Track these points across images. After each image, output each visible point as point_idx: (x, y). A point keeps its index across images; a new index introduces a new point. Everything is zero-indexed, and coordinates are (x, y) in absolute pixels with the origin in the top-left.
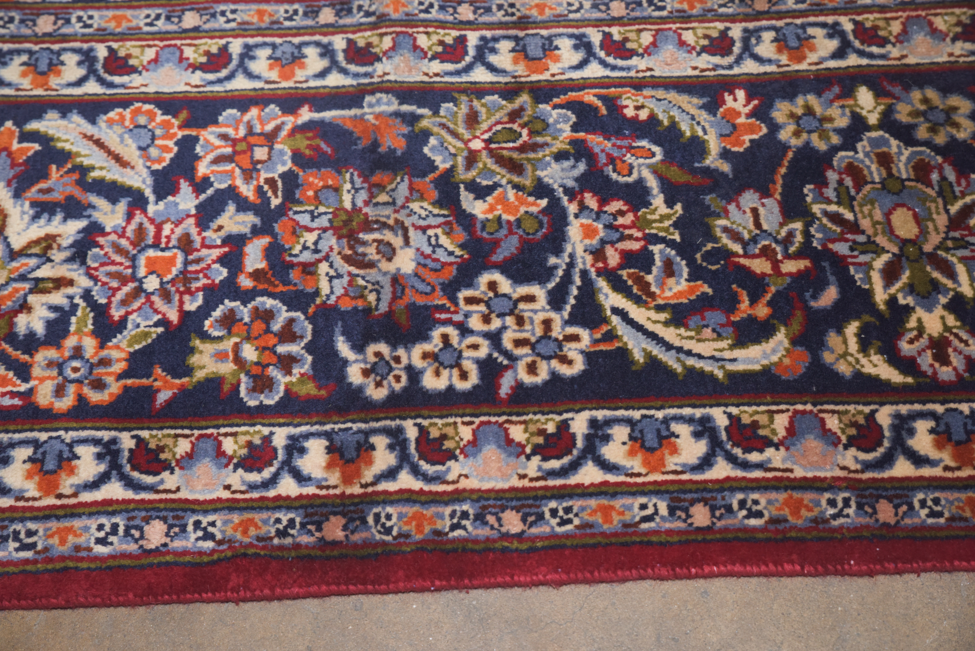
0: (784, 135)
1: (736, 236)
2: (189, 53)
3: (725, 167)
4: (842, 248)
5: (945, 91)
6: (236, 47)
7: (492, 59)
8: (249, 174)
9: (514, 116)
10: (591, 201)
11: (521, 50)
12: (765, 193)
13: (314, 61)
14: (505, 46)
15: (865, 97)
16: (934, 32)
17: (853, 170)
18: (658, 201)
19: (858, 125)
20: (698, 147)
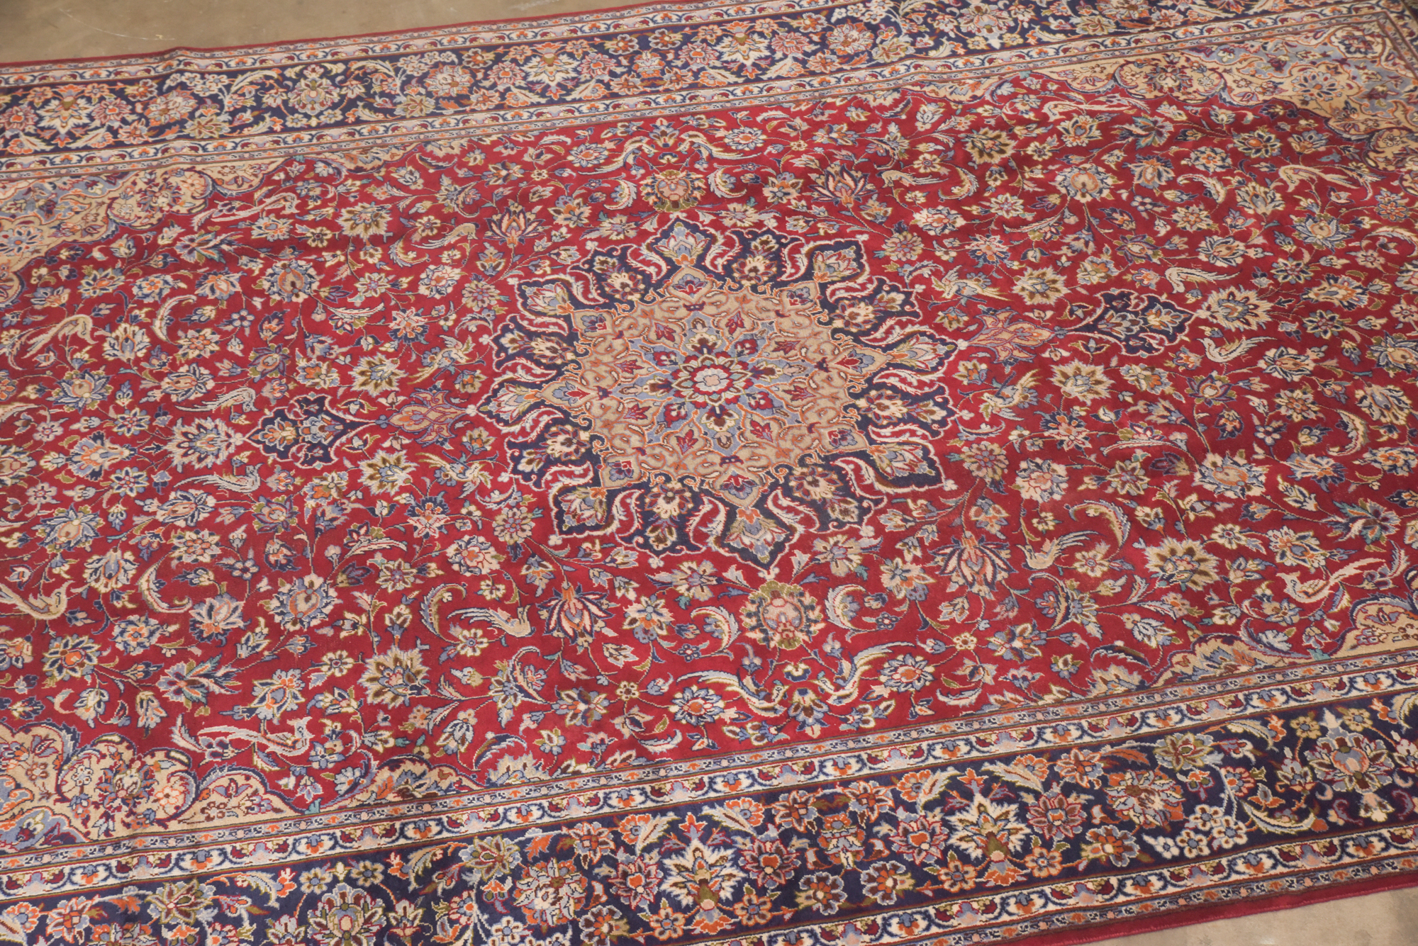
0: (303, 888)
1: (276, 936)
2: (45, 875)
3: (277, 905)
4: (319, 937)
5: (374, 862)
6: (67, 870)
7: (182, 864)
8: (70, 930)
9: (189, 890)
10: (218, 927)
11: (195, 859)
12: (292, 916)
13: (102, 873)
14: (188, 857)
15: (340, 866)
16: (375, 835)
17: (330, 902)
18: (246, 923)
19: (336, 880)
20: (267, 897)
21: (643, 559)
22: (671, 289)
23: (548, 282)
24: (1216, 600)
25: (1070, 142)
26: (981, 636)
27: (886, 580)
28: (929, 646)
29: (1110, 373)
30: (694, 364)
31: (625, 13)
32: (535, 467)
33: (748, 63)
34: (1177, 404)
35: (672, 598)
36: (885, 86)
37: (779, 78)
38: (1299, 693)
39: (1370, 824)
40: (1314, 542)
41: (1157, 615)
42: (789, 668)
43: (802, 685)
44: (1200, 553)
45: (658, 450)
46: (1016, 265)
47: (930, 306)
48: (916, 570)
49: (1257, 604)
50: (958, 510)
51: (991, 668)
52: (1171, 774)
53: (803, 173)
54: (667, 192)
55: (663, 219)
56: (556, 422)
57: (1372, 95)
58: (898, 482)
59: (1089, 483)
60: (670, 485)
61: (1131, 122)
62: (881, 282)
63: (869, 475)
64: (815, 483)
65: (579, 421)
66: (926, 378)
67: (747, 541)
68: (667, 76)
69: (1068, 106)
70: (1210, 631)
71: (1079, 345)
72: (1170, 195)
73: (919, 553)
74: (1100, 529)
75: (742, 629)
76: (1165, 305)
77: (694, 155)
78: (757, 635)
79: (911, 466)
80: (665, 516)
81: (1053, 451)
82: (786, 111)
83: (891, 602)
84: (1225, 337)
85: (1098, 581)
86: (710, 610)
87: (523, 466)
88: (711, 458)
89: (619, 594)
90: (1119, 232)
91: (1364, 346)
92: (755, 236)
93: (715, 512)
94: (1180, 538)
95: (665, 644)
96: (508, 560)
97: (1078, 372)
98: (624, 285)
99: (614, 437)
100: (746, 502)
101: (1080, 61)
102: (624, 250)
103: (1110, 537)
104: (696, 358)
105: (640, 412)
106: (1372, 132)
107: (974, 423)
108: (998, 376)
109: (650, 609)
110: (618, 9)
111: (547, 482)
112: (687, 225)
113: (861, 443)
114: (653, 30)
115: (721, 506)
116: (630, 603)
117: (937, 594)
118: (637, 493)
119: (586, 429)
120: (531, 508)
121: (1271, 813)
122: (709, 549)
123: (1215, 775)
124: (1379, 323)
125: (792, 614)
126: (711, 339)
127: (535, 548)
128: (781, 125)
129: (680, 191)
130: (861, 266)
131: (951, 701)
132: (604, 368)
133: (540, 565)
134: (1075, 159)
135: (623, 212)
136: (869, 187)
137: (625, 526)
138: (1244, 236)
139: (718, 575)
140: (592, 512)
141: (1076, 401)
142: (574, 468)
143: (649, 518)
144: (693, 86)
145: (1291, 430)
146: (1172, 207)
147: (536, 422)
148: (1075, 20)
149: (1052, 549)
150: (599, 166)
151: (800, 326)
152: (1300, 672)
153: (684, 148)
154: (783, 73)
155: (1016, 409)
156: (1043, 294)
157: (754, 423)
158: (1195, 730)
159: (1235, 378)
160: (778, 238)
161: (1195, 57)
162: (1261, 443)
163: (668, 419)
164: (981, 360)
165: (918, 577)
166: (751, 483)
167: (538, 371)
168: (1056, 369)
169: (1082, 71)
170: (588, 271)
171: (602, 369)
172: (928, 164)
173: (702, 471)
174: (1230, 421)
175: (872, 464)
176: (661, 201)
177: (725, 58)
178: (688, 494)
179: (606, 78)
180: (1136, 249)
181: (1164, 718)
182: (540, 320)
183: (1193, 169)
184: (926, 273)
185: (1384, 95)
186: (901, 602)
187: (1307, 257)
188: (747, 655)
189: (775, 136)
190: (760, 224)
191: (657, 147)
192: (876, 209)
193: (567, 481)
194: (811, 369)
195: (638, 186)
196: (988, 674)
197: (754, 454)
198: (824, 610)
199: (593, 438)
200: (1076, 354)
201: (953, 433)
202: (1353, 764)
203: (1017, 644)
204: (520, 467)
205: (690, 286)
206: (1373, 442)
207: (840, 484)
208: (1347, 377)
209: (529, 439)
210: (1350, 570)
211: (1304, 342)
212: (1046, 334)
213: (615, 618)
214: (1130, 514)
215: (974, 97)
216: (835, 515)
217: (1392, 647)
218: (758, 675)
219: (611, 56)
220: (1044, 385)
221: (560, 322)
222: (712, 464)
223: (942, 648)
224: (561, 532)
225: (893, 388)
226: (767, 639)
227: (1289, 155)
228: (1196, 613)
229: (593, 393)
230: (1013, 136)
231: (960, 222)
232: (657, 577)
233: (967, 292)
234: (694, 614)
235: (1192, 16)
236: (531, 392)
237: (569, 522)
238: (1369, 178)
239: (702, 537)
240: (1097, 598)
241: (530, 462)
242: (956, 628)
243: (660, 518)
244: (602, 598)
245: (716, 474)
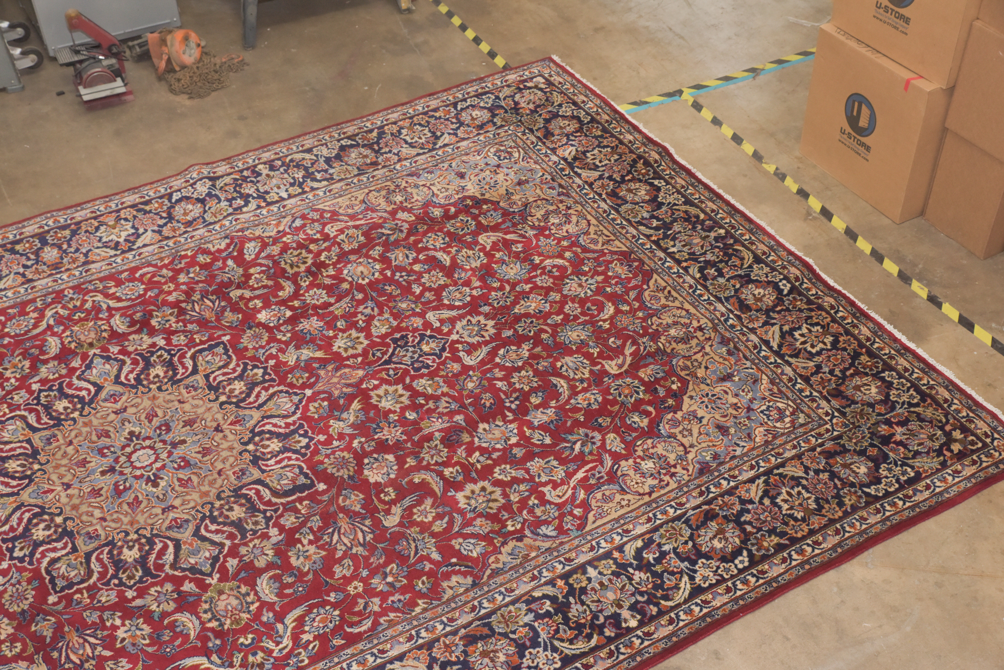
21: (121, 595)
22: (100, 402)
23: (8, 419)
24: (506, 516)
25: (347, 248)
26: (365, 581)
27: (294, 561)
28: (332, 597)
29: (407, 388)
30: (128, 450)
31: (25, 223)
32: (26, 551)
33: (121, 240)
34: (453, 397)
35: (148, 616)
36: (218, 236)
37: (145, 246)
38: (569, 560)
39: (629, 630)
40: (555, 463)
41: (472, 536)
42: (242, 640)
43: (253, 649)
44: (490, 488)
45: (115, 516)
46: (331, 333)
47: (281, 373)
48: (312, 549)
49: (531, 511)
50: (331, 501)
51: (377, 600)
52: (505, 635)
53: (176, 304)
54: (83, 338)
55: (84, 357)
56: (35, 515)
57: (520, 183)
58: (287, 494)
59: (411, 462)
60: (129, 538)
61: (382, 227)
62: (246, 365)
63: (266, 494)
64: (231, 509)
65: (53, 510)
66: (290, 420)
67: (192, 561)
68: (65, 260)
69: (340, 225)
70: (506, 536)
71: (383, 375)
72: (417, 267)
73: (311, 537)
74: (424, 489)
75: (202, 623)
76: (431, 337)
77: (97, 309)
78: (214, 624)
79: (293, 480)
80: (130, 560)
81: (383, 447)
82: (155, 266)
83: (300, 575)
84: (472, 348)
85: (431, 524)
86: (177, 616)
87: (17, 553)
88: (155, 511)
89: (108, 624)
90: (391, 297)
91: (554, 335)
92: (152, 353)
93: (166, 547)
94: (475, 482)
95: (150, 650)
96: (19, 624)
97: (387, 393)
98: (66, 408)
99: (81, 515)
100: (186, 535)
101: (341, 196)
102: (61, 384)
103: (432, 493)
104: (129, 445)
105: (96, 493)
106: (526, 205)
107: (328, 442)
108: (336, 407)
109: (133, 628)
110: (19, 222)
111: (38, 560)
112: (102, 357)
113: (256, 474)
114: (48, 232)
115: (169, 542)
116: (118, 628)
117: (330, 561)
118: (107, 549)
119: (59, 515)
120: (29, 582)
121: (571, 642)
122: (167, 574)
123: (532, 628)
124: (559, 318)
125: (235, 602)
126: (137, 430)
127: (38, 609)
128: (154, 276)
129: (93, 335)
130: (230, 357)
131: (356, 630)
132: (63, 469)
133: (45, 620)
134: (352, 257)
135: (54, 358)
136: (223, 304)
137: (102, 575)
138: (467, 283)
139: (177, 590)
140: (76, 572)
141: (390, 411)
142: (56, 544)
143: (119, 564)
144: (86, 263)
145: (525, 396)
146: (420, 275)
147: (20, 520)
148: (331, 171)
149: (397, 510)
150: (29, 331)
151: (197, 406)
152: (567, 547)
153: (88, 305)
154: (147, 241)
155: (353, 426)
156: (353, 348)
157: (179, 480)
158: (513, 603)
159: (484, 373)
160: (168, 352)
161: (411, 180)
162: (509, 409)
163: (118, 492)
164: (323, 400)
165: (315, 553)
166: (187, 521)
167: (14, 483)
168: (372, 393)
169: (343, 201)
170: (37, 404)
171: (62, 470)
172: (258, 281)
173: (150, 521)
174: (487, 400)
175: (266, 486)
176: (80, 345)
177: (104, 240)
178: (143, 540)
179: (21, 270)
180: (404, 306)
181: (492, 600)
182: (8, 447)
183: (426, 249)
184: (274, 351)
185: (527, 182)
186: (308, 573)
187: (508, 288)
188: (210, 639)
189: (151, 284)
190: (154, 345)
191: (69, 309)
192: (230, 317)
193: (53, 555)
194: (211, 433)
195: (61, 339)
196: (375, 604)
197: (184, 501)
198: (256, 594)
199: (65, 520)
200: (383, 381)
201: (316, 452)
202: (611, 596)
203: (390, 579)
204: (15, 555)
205: (114, 397)
206: (574, 393)
207: (248, 505)
208: (549, 356)
209: (17, 533)
210: (580, 475)
211: (519, 340)
212: (361, 373)
213: (109, 642)
214: (440, 474)
215: (279, 232)
216: (250, 526)
217: (614, 515)
218: (220, 651)
219: (22, 255)
220: (367, 406)
221: (24, 444)
222: (157, 515)
223: (341, 596)
224: (56, 592)
225: (270, 432)
226: (222, 625)
227: (482, 229)
228: (496, 527)
229: (59, 488)
230: (310, 252)
231: (289, 313)
232: (134, 604)
233: (303, 358)
234: (166, 622)
235: (403, 155)
236: (12, 499)
237: (60, 583)
238: (531, 233)
239: (160, 567)
240: (433, 535)
241: (21, 549)
242: (347, 580)
243: (127, 562)
244: (96, 630)
245: (160, 521)
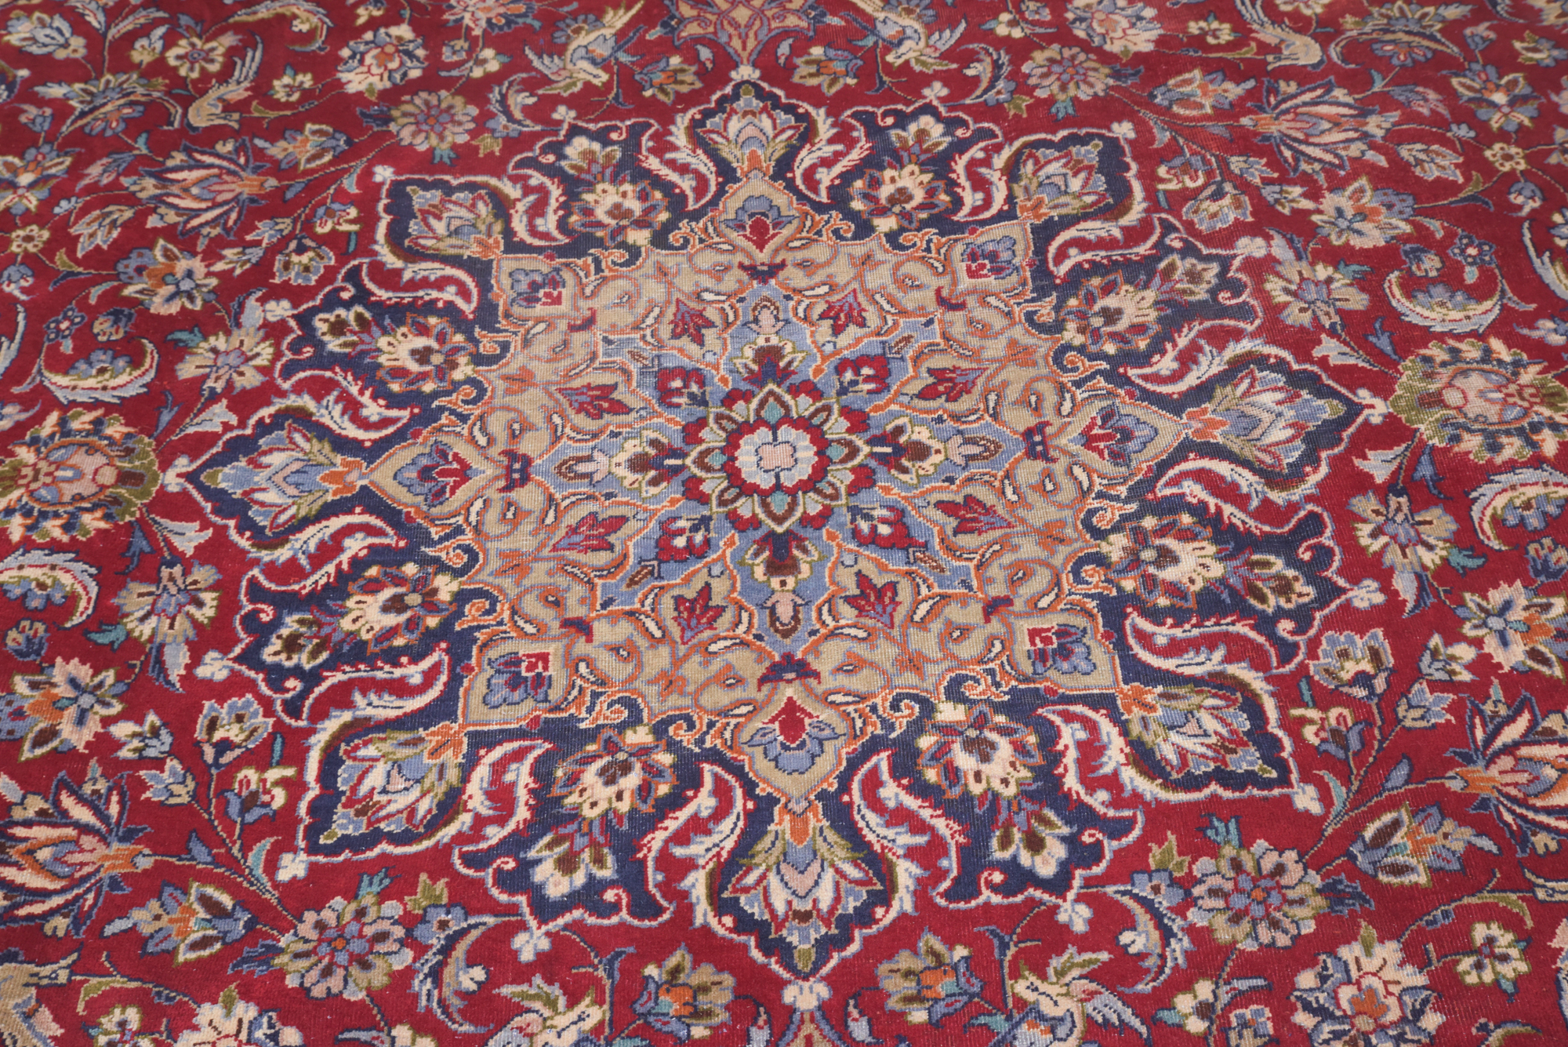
26: (1488, 137)
27: (1364, 242)
28: (1525, 202)
32: (1054, 832)
35: (1457, 579)
45: (996, 573)
47: (621, 105)
48: (1336, 200)
50: (1179, 128)
56: (902, 770)
58: (1116, 192)
60: (1115, 557)
62: (529, 163)
63: (1099, 229)
64: (1109, 314)
65: (901, 719)
66: (826, 132)
67: (1283, 433)
73: (1296, 190)
75: (1534, 463)
79: (1078, 168)
80: (1214, 571)
83: (1421, 242)
86: (1481, 514)
88: (1026, 477)
89: (1465, 676)
92: (309, 341)
93: (1202, 478)
96: (1375, 919)
98: (393, 607)
99: (950, 656)
100: (1166, 428)
104: (693, 481)
105: (871, 596)
107: (962, 82)
108: (845, 36)
109: (1495, 622)
111: (1116, 803)
112: (220, 461)
115: (1186, 465)
117: (1394, 179)
118: (1135, 621)
119: (927, 709)
120: (1200, 850)
122: (1309, 500)
126: (632, 448)
130: (470, 186)
132: (691, 667)
137: (1242, 653)
139: (1382, 492)
142: (1066, 743)
143: (1218, 603)
147: (899, 817)
151: (628, 299)
157: (926, 394)
163: (900, 542)
165: (1354, 198)
166: (1107, 414)
167: (700, 804)
170: (312, 681)
171: (696, 671)
173: (1066, 496)
175: (1067, 221)
178: (1146, 523)
182: (477, 804)
184: (521, 99)
186: (1419, 227)
193: (1111, 757)
194: (769, 290)
198: (1458, 336)
199: (955, 697)
203: (1498, 98)
204: (1047, 871)
205: (437, 474)
207: (1119, 277)
209: (952, 841)
216: (1201, 291)
221: (492, 756)
222: (1046, 475)
223: (1526, 186)
224: (1284, 781)
225: (845, 177)
229: (790, 690)
231: (400, 32)
232: (1405, 597)
234: (1494, 545)
236: (778, 827)
237: (1246, 763)
239: (1277, 509)
242: (1476, 164)
243: (1223, 581)
244: (1481, 713)
245: (1078, 471)
